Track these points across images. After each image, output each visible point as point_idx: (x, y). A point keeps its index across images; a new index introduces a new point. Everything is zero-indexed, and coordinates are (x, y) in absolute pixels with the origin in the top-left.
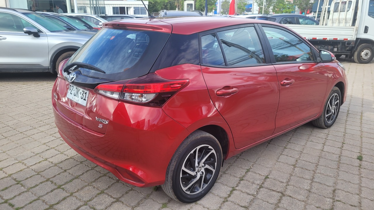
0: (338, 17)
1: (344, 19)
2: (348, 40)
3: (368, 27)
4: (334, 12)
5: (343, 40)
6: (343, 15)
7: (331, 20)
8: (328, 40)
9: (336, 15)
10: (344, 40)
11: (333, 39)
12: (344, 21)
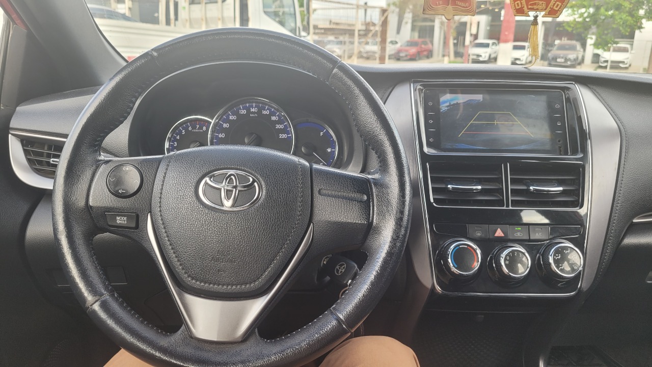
0: (204, 15)
1: (220, 19)
6: (213, 11)
7: (188, 21)
9: (197, 10)
12: (220, 23)
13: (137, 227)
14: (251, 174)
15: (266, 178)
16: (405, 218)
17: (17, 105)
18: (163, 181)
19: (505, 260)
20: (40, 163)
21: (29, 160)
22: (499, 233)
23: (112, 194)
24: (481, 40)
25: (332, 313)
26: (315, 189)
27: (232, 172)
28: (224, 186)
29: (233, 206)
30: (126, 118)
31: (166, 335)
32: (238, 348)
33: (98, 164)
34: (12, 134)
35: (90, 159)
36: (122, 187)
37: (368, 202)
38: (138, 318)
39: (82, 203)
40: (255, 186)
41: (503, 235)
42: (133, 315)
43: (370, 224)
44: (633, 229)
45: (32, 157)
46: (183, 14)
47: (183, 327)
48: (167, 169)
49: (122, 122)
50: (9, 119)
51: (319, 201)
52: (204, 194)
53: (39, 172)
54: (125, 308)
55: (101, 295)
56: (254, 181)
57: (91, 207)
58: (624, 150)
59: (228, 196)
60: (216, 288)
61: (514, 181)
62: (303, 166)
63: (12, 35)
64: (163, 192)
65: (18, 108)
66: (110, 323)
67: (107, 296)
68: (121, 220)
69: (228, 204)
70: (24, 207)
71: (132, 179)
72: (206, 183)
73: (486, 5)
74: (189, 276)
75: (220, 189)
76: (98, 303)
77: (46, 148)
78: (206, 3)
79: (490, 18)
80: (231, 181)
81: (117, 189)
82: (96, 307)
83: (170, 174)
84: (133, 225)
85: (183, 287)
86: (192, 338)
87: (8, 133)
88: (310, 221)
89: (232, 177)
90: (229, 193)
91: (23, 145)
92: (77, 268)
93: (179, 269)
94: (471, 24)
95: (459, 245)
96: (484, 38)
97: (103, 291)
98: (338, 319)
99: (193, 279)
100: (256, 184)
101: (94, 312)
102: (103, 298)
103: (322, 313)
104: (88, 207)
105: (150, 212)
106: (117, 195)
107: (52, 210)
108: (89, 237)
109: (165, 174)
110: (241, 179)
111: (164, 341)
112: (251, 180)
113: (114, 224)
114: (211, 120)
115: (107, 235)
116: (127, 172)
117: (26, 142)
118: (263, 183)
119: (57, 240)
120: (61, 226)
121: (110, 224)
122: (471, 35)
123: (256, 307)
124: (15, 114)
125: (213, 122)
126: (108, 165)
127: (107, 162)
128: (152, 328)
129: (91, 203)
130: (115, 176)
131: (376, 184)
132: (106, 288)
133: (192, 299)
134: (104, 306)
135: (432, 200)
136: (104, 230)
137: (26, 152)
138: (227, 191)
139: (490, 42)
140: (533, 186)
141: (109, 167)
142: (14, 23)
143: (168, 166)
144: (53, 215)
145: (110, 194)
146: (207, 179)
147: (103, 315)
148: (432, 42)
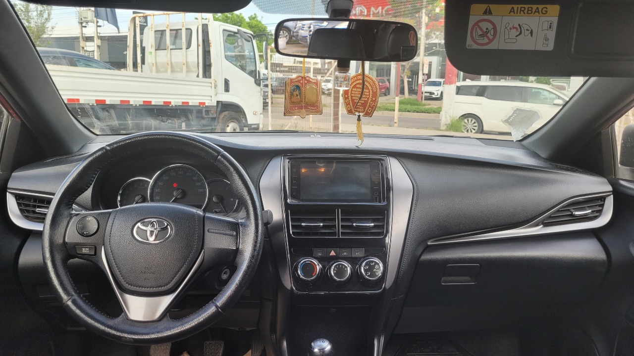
0: (169, 59)
1: (184, 64)
2: (207, 104)
3: (229, 81)
4: (156, 50)
5: (198, 104)
6: (178, 56)
7: (155, 65)
8: (172, 106)
9: (163, 56)
10: (199, 106)
11: (181, 104)
12: (184, 67)
13: (95, 254)
14: (166, 221)
15: (175, 223)
16: (258, 245)
17: (12, 172)
18: (112, 226)
19: (334, 270)
20: (28, 211)
21: (21, 210)
22: (333, 253)
23: (80, 234)
24: (433, 78)
25: (213, 302)
26: (205, 229)
27: (155, 220)
28: (149, 229)
29: (155, 240)
30: (89, 187)
31: (112, 319)
32: (156, 325)
33: (71, 216)
34: (9, 192)
35: (66, 213)
36: (86, 230)
37: (237, 235)
38: (95, 309)
39: (61, 241)
40: (168, 228)
41: (335, 255)
42: (92, 308)
43: (237, 249)
44: (429, 249)
45: (23, 208)
46: (149, 59)
47: (123, 314)
48: (114, 219)
49: (87, 190)
50: (6, 181)
51: (208, 236)
52: (137, 234)
53: (27, 218)
54: (86, 304)
55: (72, 296)
56: (168, 225)
57: (66, 242)
58: (415, 199)
59: (151, 235)
60: (143, 290)
61: (343, 220)
62: (199, 215)
63: (10, 124)
64: (112, 233)
65: (13, 174)
66: (78, 312)
67: (76, 297)
68: (85, 251)
69: (151, 239)
70: (17, 243)
71: (92, 225)
72: (138, 227)
73: (436, 47)
74: (127, 283)
75: (146, 231)
76: (70, 300)
77: (32, 201)
78: (171, 49)
79: (441, 58)
80: (153, 226)
81: (83, 231)
82: (70, 303)
83: (116, 222)
84: (93, 253)
85: (123, 290)
86: (128, 320)
87: (6, 191)
88: (202, 248)
89: (154, 223)
90: (152, 232)
91: (17, 200)
92: (58, 280)
93: (121, 279)
94: (423, 65)
95: (305, 261)
96: (436, 78)
97: (73, 293)
98: (217, 307)
99: (129, 285)
100: (169, 226)
101: (68, 306)
102: (73, 298)
103: (208, 302)
104: (64, 243)
105: (104, 245)
106: (82, 235)
107: (42, 245)
108: (65, 261)
109: (113, 221)
110: (160, 223)
111: (111, 322)
112: (166, 224)
113: (81, 253)
114: (150, 180)
115: (76, 260)
116: (89, 221)
117: (18, 197)
118: (173, 226)
119: (45, 263)
120: (48, 255)
121: (78, 252)
122: (423, 74)
123: (167, 300)
124: (11, 178)
125: (151, 181)
126: (78, 216)
127: (77, 215)
128: (104, 314)
129: (66, 240)
130: (82, 224)
131: (241, 225)
132: (75, 292)
133: (129, 297)
134: (74, 302)
135: (291, 233)
136: (74, 257)
137: (19, 204)
138: (151, 231)
139: (442, 80)
140: (355, 223)
141: (79, 218)
142: (12, 116)
143: (115, 216)
144: (43, 248)
145: (78, 234)
146: (139, 224)
147: (73, 308)
148: (389, 81)
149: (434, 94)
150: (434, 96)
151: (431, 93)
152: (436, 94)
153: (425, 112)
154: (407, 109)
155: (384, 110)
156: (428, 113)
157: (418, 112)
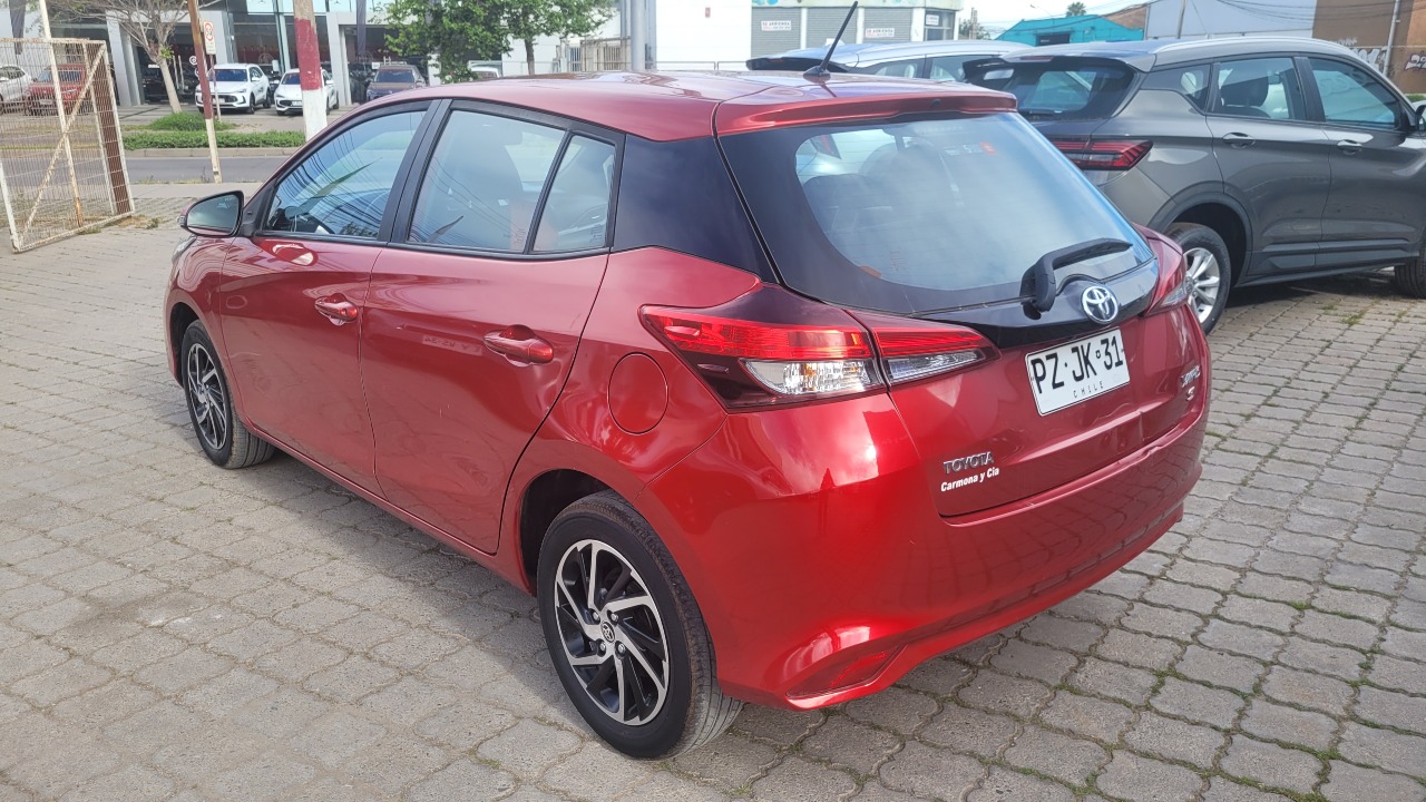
24: (224, 64)
149: (233, 99)
150: (236, 105)
151: (228, 98)
152: (241, 100)
153: (245, 146)
154: (200, 140)
155: (147, 147)
156: (251, 146)
157: (228, 146)
